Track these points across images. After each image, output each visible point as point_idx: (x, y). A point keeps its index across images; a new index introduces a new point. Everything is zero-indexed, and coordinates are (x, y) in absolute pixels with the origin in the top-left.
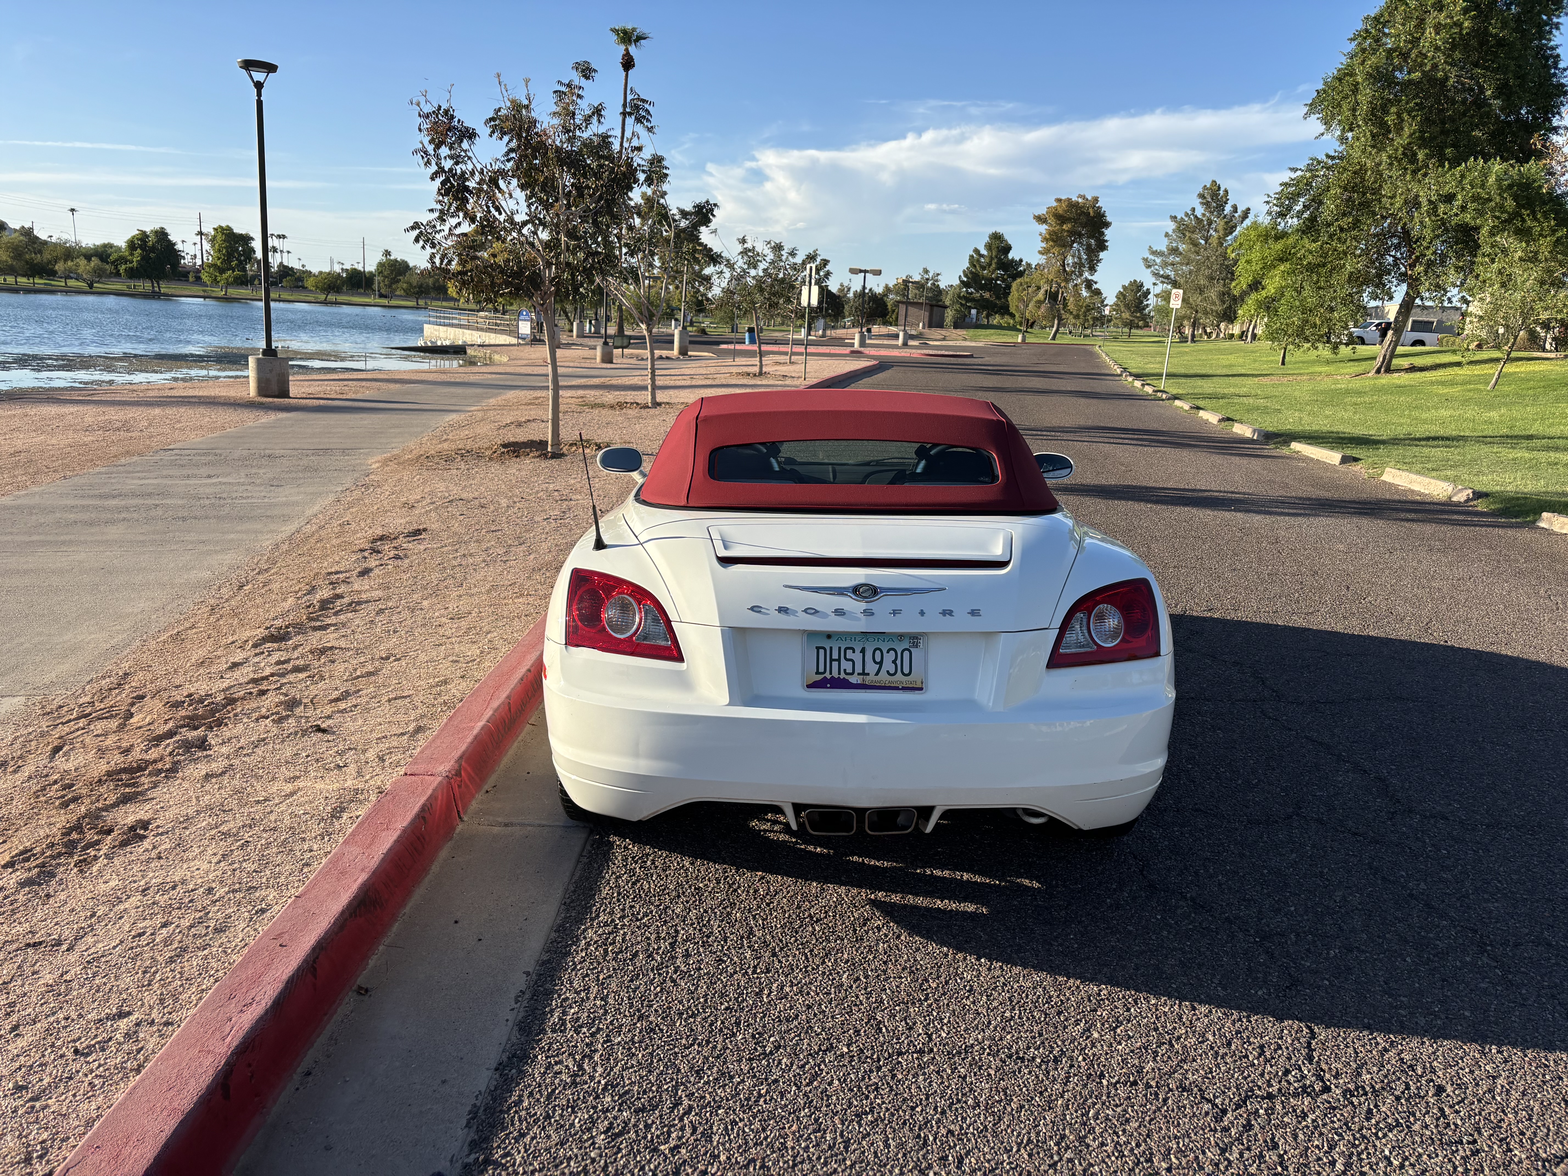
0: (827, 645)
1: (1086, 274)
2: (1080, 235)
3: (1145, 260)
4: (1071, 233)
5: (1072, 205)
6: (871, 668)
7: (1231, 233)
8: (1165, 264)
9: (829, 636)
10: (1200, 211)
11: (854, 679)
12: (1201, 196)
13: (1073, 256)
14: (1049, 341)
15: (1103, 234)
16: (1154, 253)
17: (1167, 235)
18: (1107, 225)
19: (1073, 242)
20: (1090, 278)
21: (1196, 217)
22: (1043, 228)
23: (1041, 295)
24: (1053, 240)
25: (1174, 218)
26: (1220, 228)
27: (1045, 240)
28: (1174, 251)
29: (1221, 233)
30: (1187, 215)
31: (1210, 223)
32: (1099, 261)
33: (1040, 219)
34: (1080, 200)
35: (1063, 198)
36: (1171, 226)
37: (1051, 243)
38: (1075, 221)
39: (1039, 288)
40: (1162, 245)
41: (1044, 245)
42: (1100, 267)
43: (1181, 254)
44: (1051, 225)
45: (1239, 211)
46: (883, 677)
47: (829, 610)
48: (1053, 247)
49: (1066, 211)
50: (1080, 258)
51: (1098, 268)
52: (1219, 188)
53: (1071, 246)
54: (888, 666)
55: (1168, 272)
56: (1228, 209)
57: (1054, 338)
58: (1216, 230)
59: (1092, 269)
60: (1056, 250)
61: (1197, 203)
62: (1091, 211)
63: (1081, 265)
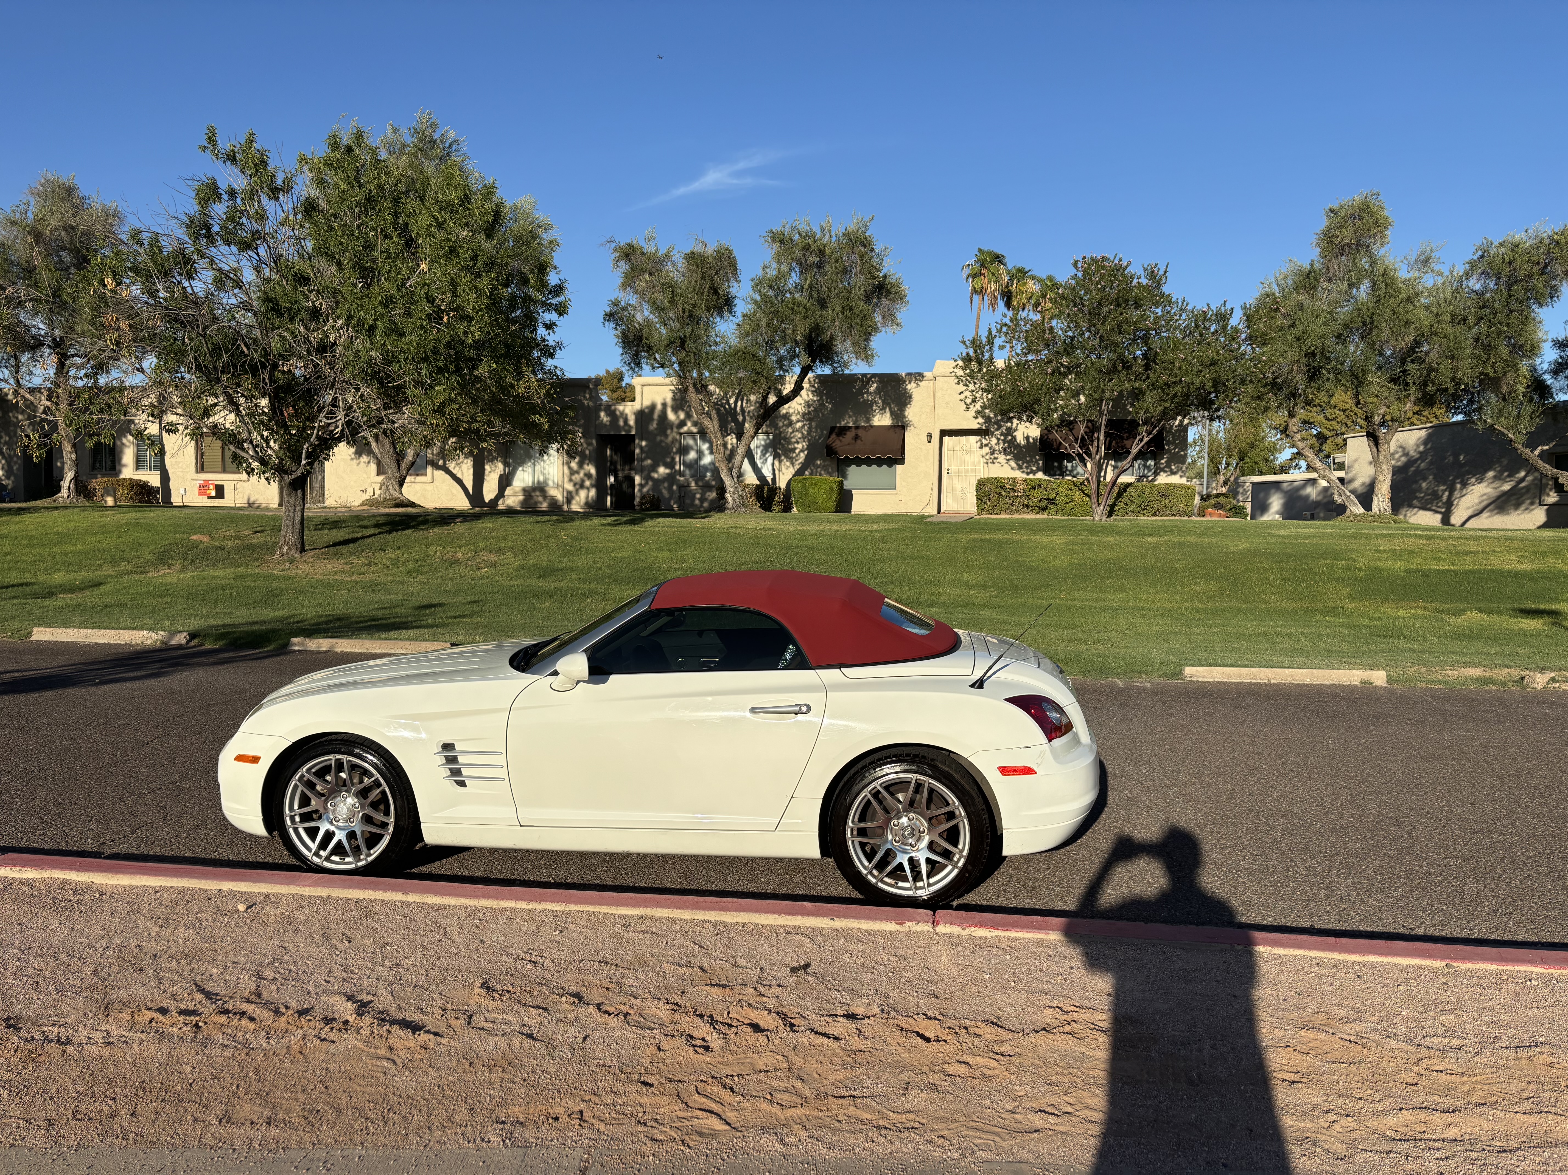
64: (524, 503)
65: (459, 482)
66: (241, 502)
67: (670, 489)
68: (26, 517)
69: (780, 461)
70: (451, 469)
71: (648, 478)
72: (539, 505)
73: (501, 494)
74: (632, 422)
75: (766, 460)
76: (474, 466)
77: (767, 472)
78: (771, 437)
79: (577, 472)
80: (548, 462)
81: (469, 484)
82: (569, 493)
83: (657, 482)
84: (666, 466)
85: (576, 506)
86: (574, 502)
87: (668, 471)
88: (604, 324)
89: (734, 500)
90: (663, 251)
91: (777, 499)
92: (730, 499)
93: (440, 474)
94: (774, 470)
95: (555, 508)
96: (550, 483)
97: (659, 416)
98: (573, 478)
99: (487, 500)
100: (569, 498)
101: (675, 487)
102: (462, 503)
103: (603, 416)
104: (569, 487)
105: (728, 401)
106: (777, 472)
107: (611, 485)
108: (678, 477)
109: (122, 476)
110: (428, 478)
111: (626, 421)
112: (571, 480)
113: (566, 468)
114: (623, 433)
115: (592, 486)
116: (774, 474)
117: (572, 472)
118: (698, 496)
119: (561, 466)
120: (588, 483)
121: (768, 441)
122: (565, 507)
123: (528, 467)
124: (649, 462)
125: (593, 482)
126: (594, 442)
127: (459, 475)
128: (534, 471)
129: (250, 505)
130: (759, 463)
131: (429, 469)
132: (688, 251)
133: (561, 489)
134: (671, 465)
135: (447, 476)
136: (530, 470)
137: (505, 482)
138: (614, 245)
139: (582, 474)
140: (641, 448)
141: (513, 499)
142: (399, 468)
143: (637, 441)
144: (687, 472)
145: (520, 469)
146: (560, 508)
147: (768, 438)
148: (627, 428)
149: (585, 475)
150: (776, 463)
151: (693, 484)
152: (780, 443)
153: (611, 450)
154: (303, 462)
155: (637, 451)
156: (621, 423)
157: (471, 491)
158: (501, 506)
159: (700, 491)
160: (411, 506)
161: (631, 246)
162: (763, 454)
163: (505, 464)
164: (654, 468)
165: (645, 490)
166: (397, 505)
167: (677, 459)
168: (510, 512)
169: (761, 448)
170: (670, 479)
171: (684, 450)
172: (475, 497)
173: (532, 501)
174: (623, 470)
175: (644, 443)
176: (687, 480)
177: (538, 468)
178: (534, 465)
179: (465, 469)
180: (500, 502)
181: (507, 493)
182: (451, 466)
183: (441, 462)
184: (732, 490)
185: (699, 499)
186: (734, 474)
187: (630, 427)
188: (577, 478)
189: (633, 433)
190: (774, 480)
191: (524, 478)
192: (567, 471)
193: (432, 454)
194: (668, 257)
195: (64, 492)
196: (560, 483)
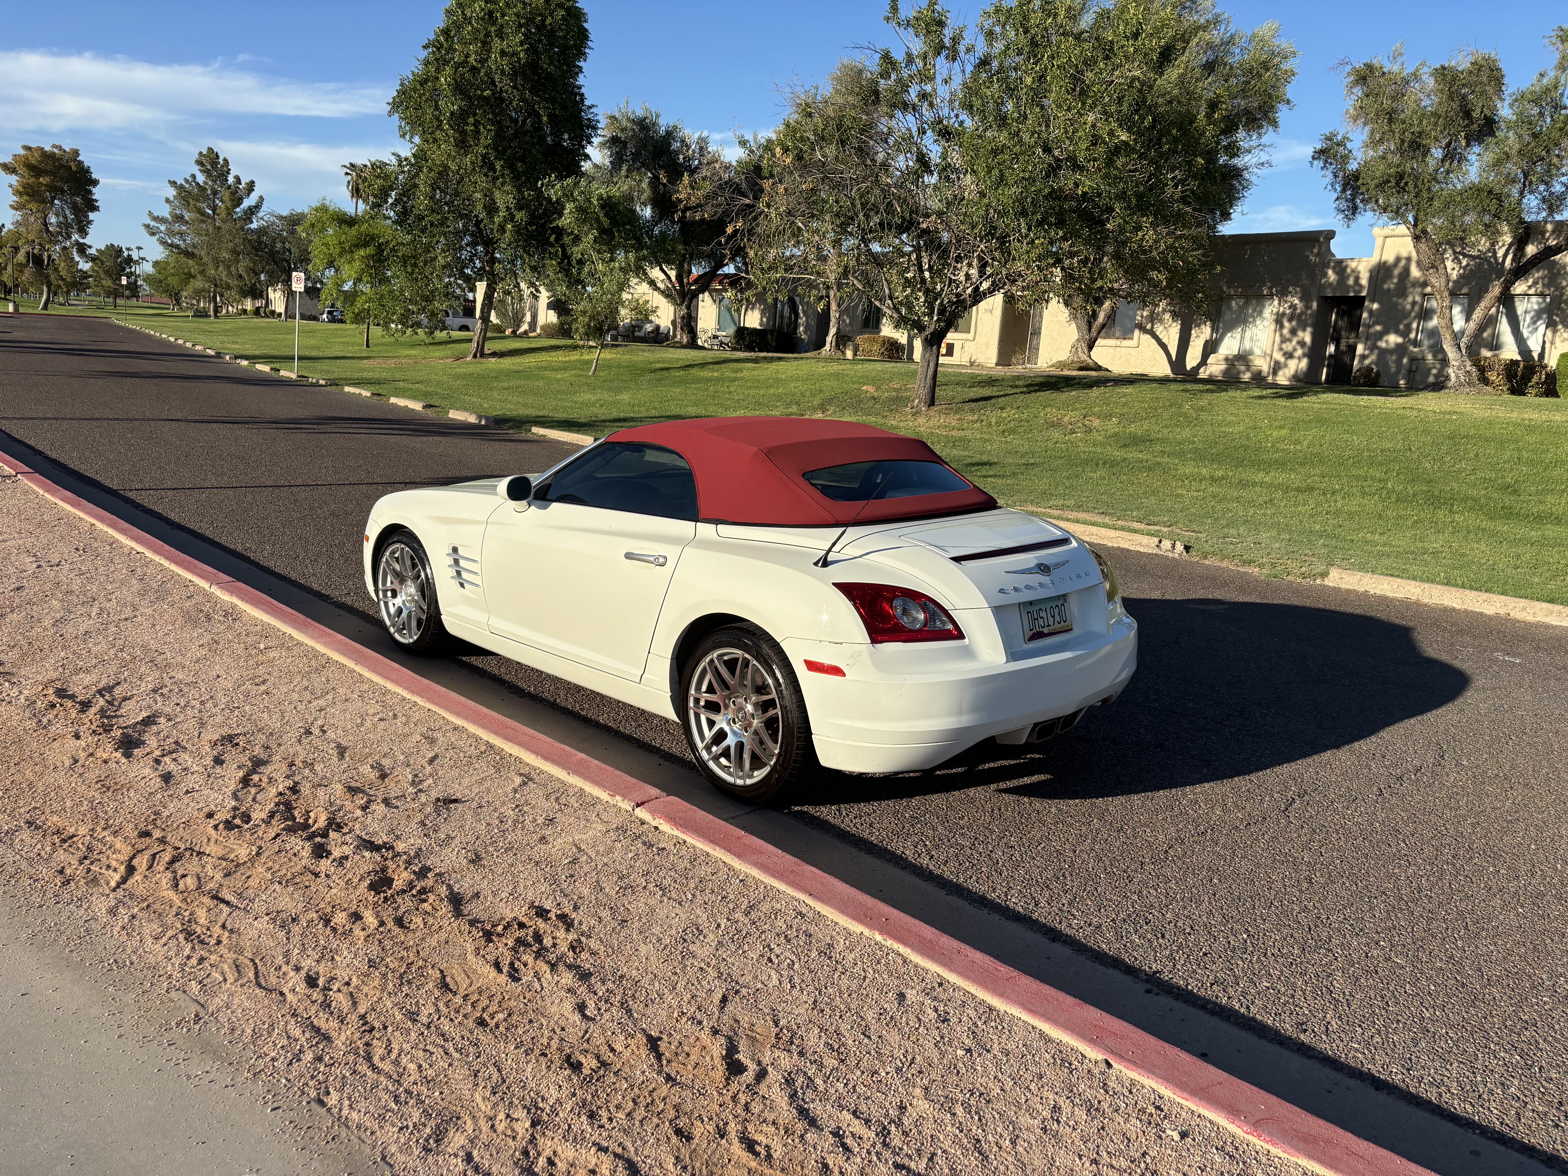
0: (1030, 609)
1: (75, 237)
2: (63, 191)
3: (147, 226)
4: (51, 188)
5: (46, 156)
6: (1051, 620)
7: (239, 205)
8: (170, 233)
9: (1031, 603)
10: (201, 178)
11: (1046, 630)
12: (199, 163)
13: (57, 215)
14: (39, 310)
15: (90, 192)
16: (156, 219)
17: (167, 201)
18: (95, 183)
19: (54, 198)
20: (81, 241)
21: (198, 184)
22: (14, 179)
23: (21, 257)
24: (28, 194)
25: (173, 183)
26: (226, 198)
27: (17, 193)
28: (179, 218)
29: (229, 204)
30: (187, 181)
31: (215, 193)
32: (90, 222)
33: (8, 169)
34: (56, 151)
35: (33, 146)
36: (171, 192)
37: (25, 197)
38: (51, 173)
39: (17, 249)
40: (165, 211)
41: (15, 198)
42: (92, 230)
43: (187, 222)
44: (23, 176)
45: (243, 182)
46: (1057, 625)
47: (1036, 585)
48: (29, 202)
49: (41, 162)
50: (65, 217)
51: (90, 231)
52: (218, 157)
53: (52, 203)
54: (1057, 618)
55: (176, 241)
56: (231, 179)
57: (45, 307)
58: (222, 201)
59: (83, 232)
60: (34, 206)
61: (196, 170)
62: (72, 164)
63: (68, 226)
64: (1226, 372)
65: (1164, 347)
66: (965, 361)
67: (1399, 362)
68: (774, 366)
69: (1555, 332)
70: (1158, 333)
71: (1373, 347)
72: (1242, 376)
73: (1203, 362)
74: (1364, 282)
75: (1536, 329)
76: (1181, 330)
77: (1534, 345)
78: (1548, 300)
79: (1290, 340)
80: (1261, 327)
81: (1173, 351)
82: (1277, 363)
83: (1383, 352)
84: (1397, 332)
85: (1283, 379)
86: (1280, 373)
87: (1400, 340)
88: (1311, 163)
89: (1458, 377)
90: (1409, 70)
91: (1535, 379)
92: (1453, 375)
93: (1147, 338)
94: (1544, 342)
95: (1259, 379)
96: (1257, 352)
97: (1400, 274)
98: (1284, 346)
99: (1188, 368)
100: (1276, 368)
101: (1405, 361)
102: (1163, 369)
103: (1332, 275)
104: (1278, 356)
105: (1495, 253)
106: (1547, 345)
107: (1331, 356)
108: (1411, 348)
109: (882, 334)
110: (1134, 342)
111: (1357, 279)
112: (1281, 349)
113: (1278, 334)
114: (1352, 294)
115: (1304, 355)
116: (1543, 348)
117: (1284, 340)
118: (1434, 371)
119: (1272, 334)
120: (1299, 352)
121: (1543, 305)
122: (1270, 379)
123: (1237, 333)
124: (1378, 328)
125: (1306, 350)
126: (1315, 305)
127: (1165, 340)
128: (1242, 338)
129: (972, 364)
130: (1525, 333)
131: (1137, 332)
132: (1438, 66)
133: (1268, 359)
134: (1405, 334)
135: (1154, 341)
136: (1238, 336)
137: (1210, 348)
138: (1348, 68)
139: (1294, 342)
140: (1371, 312)
141: (1215, 367)
142: (1090, 330)
143: (1367, 303)
144: (1426, 343)
145: (1229, 335)
146: (1264, 379)
147: (1544, 301)
148: (1357, 288)
149: (1299, 343)
150: (1549, 333)
151: (1430, 357)
152: (1559, 308)
153: (1337, 314)
154: (935, 318)
155: (1365, 315)
156: (1351, 282)
157: (1174, 358)
158: (1203, 374)
159: (1438, 366)
160: (1095, 370)
161: (1370, 67)
162: (1534, 321)
163: (1214, 329)
164: (1380, 336)
165: (1367, 362)
166: (1081, 369)
167: (1415, 325)
168: (1210, 381)
169: (1532, 314)
170: (1400, 350)
171: (1425, 314)
172: (1178, 364)
173: (1235, 371)
174: (1348, 338)
175: (1375, 306)
176: (1422, 352)
177: (1248, 334)
178: (1244, 331)
179: (1171, 333)
180: (1202, 370)
181: (1209, 361)
182: (1159, 329)
183: (1149, 326)
184: (1457, 364)
185: (1435, 375)
186: (1462, 345)
187: (1361, 286)
188: (1288, 347)
189: (1364, 294)
190: (1542, 355)
191: (1230, 345)
192: (1278, 339)
193: (1142, 316)
194: (1415, 76)
195: (827, 347)
196: (1269, 352)
